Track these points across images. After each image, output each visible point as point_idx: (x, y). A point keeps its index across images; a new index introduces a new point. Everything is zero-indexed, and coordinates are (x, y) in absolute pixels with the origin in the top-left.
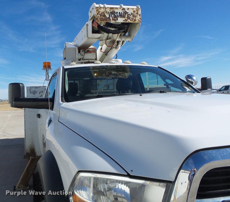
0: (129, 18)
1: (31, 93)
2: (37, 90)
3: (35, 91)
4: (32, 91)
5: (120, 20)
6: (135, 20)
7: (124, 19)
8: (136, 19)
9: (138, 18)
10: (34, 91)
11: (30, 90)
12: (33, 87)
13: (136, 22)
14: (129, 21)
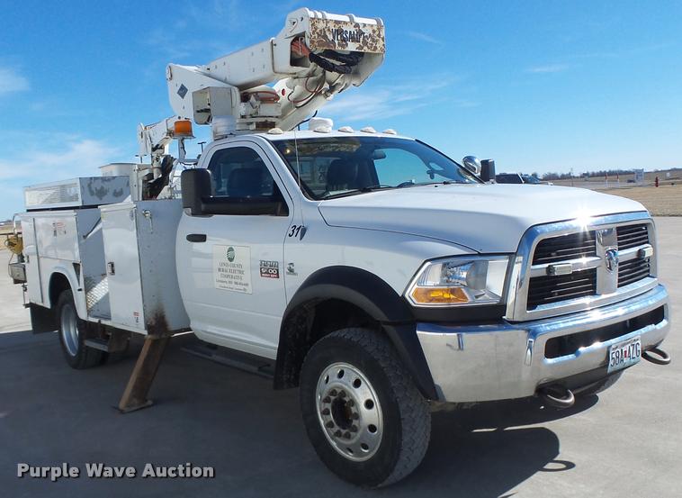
0: (365, 43)
1: (92, 193)
2: (106, 185)
3: (102, 188)
4: (94, 189)
5: (352, 47)
6: (376, 48)
7: (357, 45)
8: (378, 46)
9: (380, 44)
10: (98, 188)
11: (89, 185)
12: (96, 178)
13: (377, 52)
14: (366, 49)
